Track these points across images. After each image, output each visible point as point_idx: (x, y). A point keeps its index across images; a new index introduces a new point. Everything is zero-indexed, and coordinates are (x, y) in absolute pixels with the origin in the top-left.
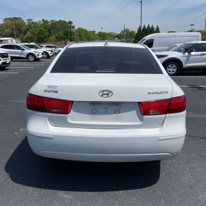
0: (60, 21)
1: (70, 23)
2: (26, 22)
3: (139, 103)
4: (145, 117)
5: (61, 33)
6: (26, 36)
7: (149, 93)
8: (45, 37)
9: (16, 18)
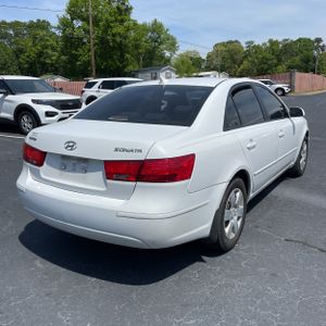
0: (299, 40)
1: (319, 40)
2: (244, 45)
3: (105, 162)
4: (108, 181)
5: (297, 59)
6: (242, 67)
7: (116, 150)
8: (270, 67)
9: (230, 42)
